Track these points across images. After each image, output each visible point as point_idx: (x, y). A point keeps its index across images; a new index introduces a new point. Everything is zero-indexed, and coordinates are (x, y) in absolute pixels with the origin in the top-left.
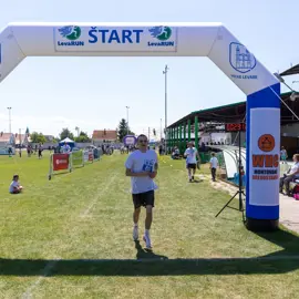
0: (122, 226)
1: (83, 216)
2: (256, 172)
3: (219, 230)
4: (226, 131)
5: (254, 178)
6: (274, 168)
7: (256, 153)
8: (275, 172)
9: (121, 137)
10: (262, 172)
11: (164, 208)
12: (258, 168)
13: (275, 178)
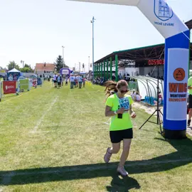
0: (68, 140)
1: (33, 132)
2: (171, 96)
3: (144, 139)
4: (136, 66)
5: (170, 100)
6: (184, 93)
7: (171, 82)
8: (185, 95)
9: (58, 69)
10: (176, 96)
11: (99, 123)
12: (173, 93)
13: (185, 100)
